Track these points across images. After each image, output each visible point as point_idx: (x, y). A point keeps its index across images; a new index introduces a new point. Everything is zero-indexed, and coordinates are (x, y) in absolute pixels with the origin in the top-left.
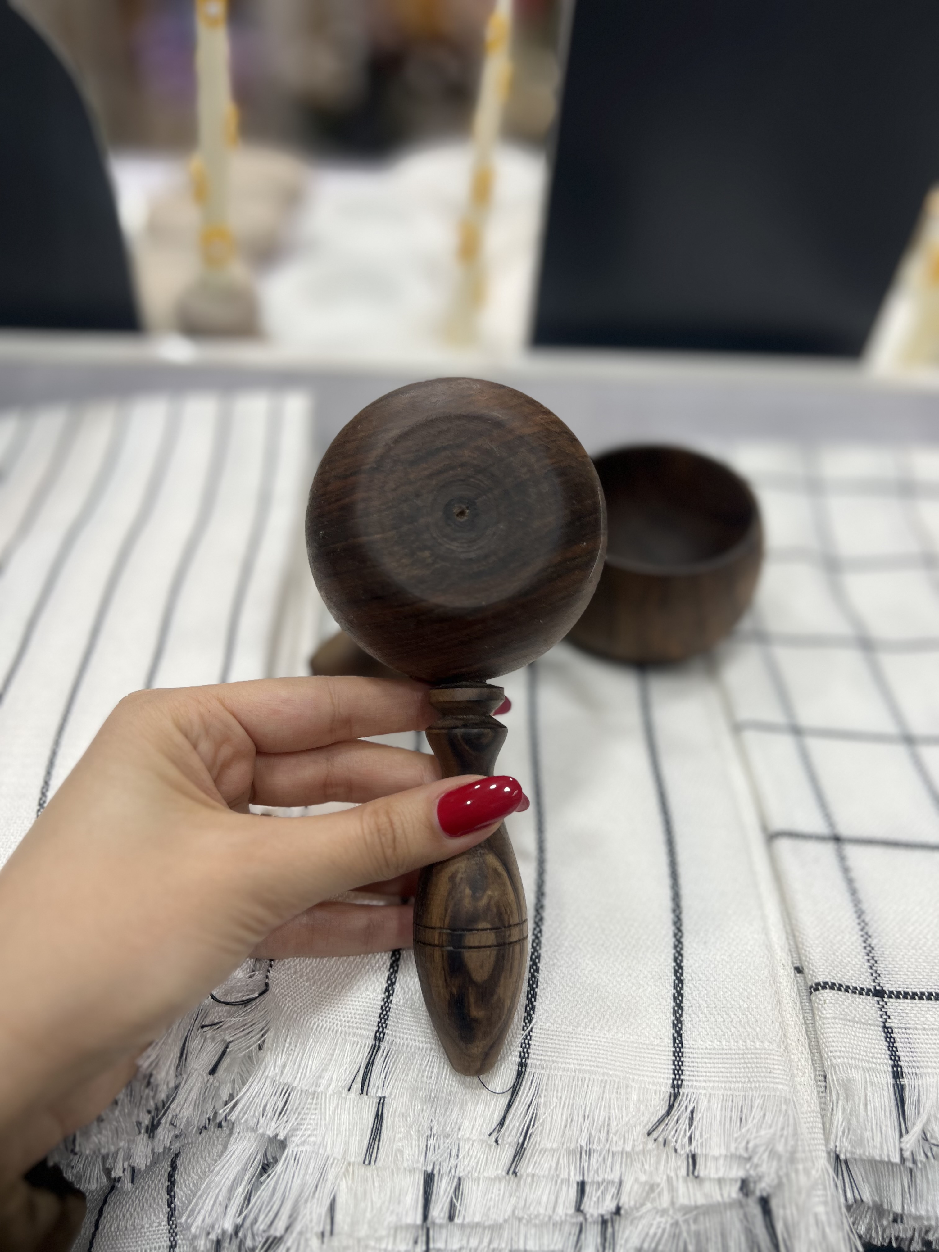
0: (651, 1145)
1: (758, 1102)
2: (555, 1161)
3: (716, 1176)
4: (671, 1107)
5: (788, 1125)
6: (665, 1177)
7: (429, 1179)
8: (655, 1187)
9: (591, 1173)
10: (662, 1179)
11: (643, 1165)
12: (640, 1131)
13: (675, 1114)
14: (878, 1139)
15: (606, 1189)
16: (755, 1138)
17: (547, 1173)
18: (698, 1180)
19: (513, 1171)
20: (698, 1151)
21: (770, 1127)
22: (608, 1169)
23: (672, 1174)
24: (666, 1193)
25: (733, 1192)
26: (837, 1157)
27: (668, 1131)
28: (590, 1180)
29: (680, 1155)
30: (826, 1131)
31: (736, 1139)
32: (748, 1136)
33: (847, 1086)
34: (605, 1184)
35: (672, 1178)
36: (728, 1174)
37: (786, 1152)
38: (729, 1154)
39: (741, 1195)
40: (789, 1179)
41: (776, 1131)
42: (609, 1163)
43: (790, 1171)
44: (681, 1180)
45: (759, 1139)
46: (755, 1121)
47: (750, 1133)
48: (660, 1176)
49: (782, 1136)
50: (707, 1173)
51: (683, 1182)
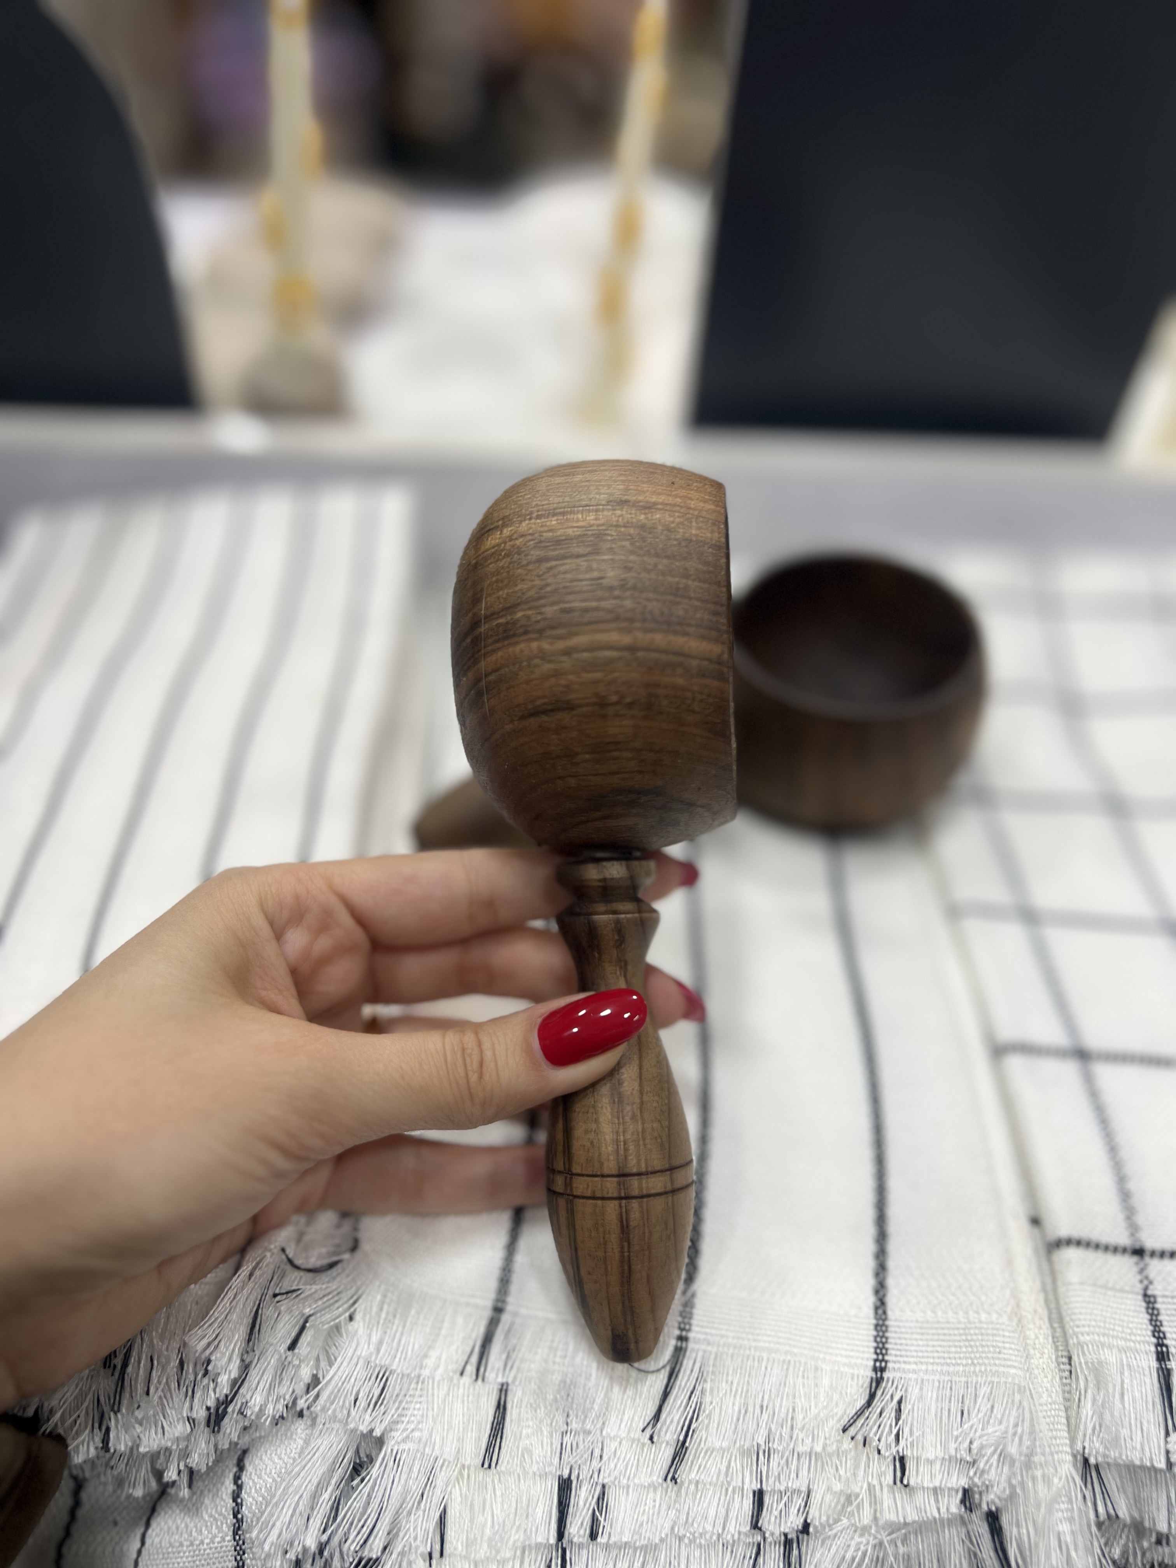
0: (847, 1444)
1: (984, 1390)
2: (725, 1464)
3: (931, 1486)
4: (872, 1396)
5: (1023, 1421)
6: (865, 1486)
7: (565, 1487)
8: (853, 1498)
9: (771, 1481)
10: (862, 1488)
11: (837, 1469)
12: (834, 1425)
13: (877, 1404)
14: (1138, 1437)
15: (790, 1500)
16: (980, 1437)
17: (714, 1479)
18: (907, 1490)
19: (672, 1476)
20: (908, 1453)
21: (1000, 1423)
22: (793, 1475)
23: (875, 1482)
24: (866, 1505)
25: (953, 1505)
26: (1086, 1461)
27: (869, 1426)
28: (769, 1489)
29: (885, 1457)
30: (1072, 1428)
31: (957, 1438)
32: (972, 1435)
33: (1098, 1370)
34: (788, 1494)
35: (874, 1487)
36: (946, 1482)
37: (1021, 1455)
38: (947, 1457)
39: (963, 1510)
40: (1024, 1489)
41: (1008, 1427)
42: (793, 1468)
43: (1025, 1478)
44: (885, 1490)
45: (985, 1438)
46: (981, 1415)
47: (973, 1430)
48: (860, 1484)
49: (1015, 1434)
50: (919, 1481)
51: (889, 1492)
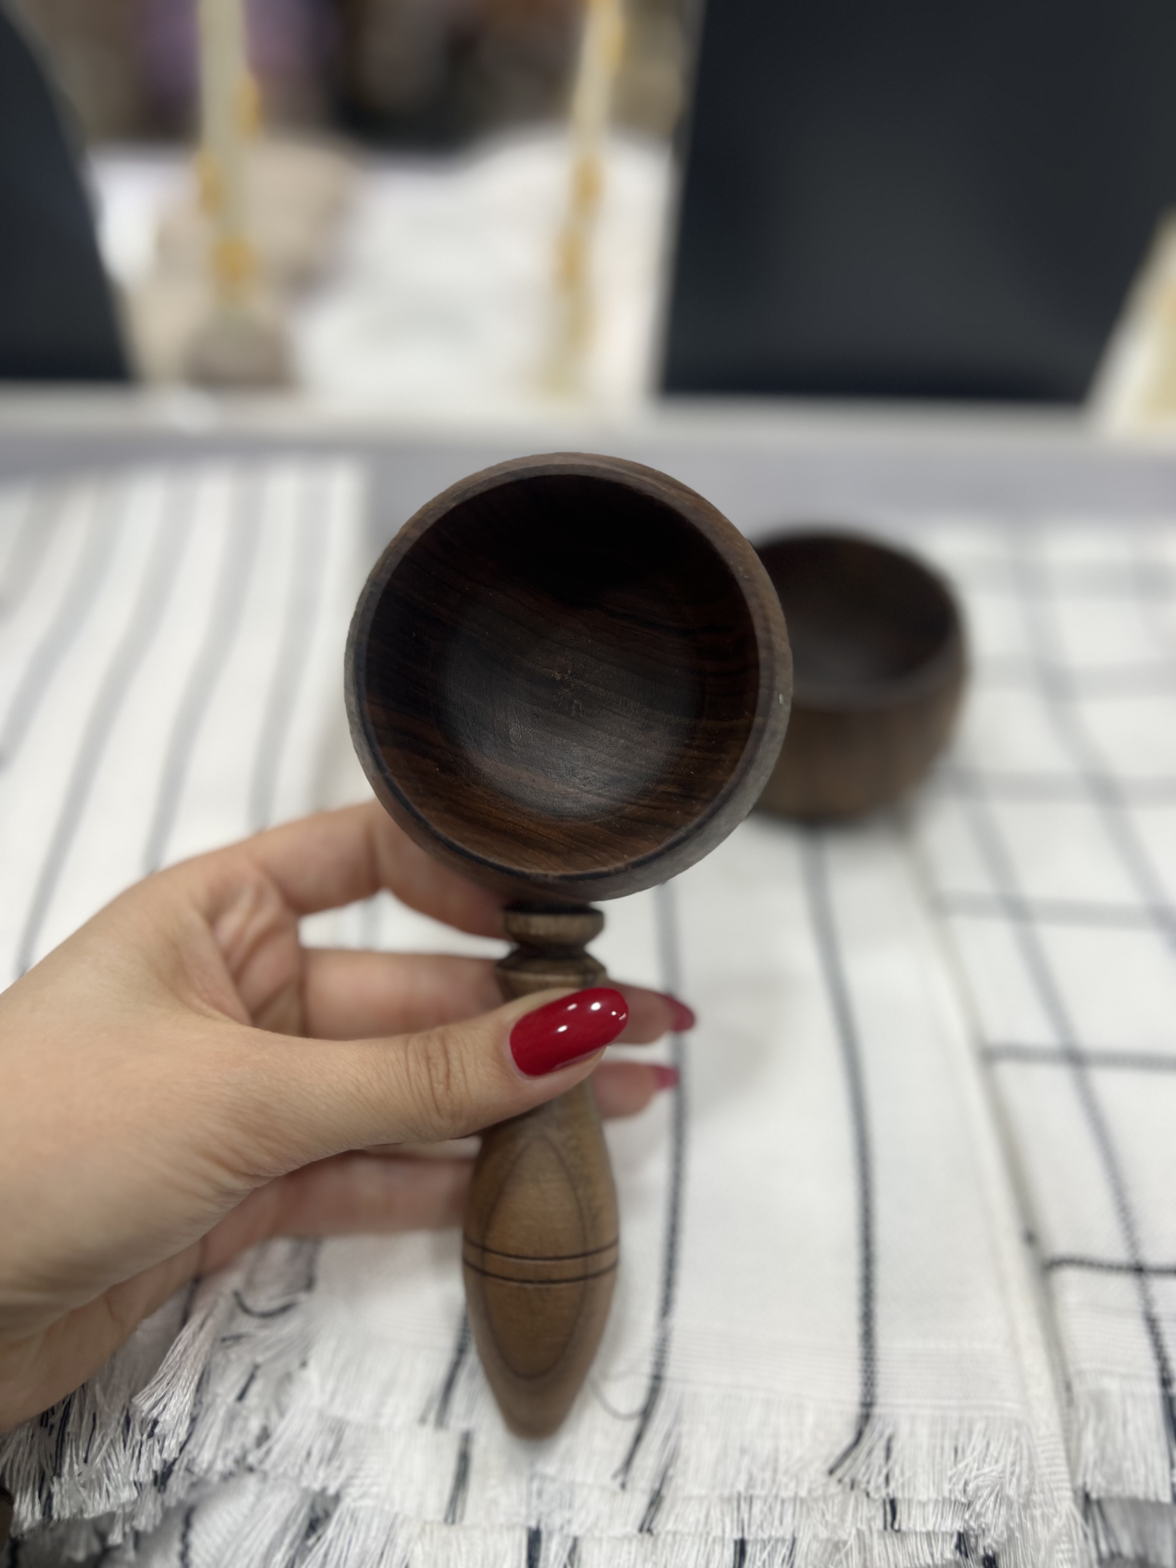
0: (834, 1488)
1: (979, 1426)
2: (704, 1512)
3: (924, 1530)
4: (859, 1435)
5: (1021, 1459)
6: (854, 1531)
7: (534, 1539)
8: (841, 1545)
9: (753, 1529)
10: (850, 1534)
11: (823, 1515)
12: (819, 1467)
13: (866, 1443)
14: (1142, 1471)
15: (774, 1549)
16: (976, 1478)
17: (693, 1530)
18: (899, 1535)
19: (646, 1528)
20: (899, 1495)
21: (997, 1462)
22: (777, 1522)
23: (864, 1528)
24: (855, 1552)
25: (948, 1551)
26: (1087, 1497)
27: (858, 1467)
28: (751, 1538)
29: (874, 1501)
30: (1073, 1461)
31: (951, 1479)
32: (966, 1476)
33: (1099, 1400)
34: (772, 1543)
35: (863, 1533)
36: (940, 1526)
37: (1019, 1496)
38: (940, 1499)
39: (958, 1555)
40: (1022, 1531)
41: (1005, 1466)
42: (777, 1513)
43: (1024, 1520)
44: (875, 1536)
45: (981, 1479)
46: (976, 1453)
47: (968, 1470)
48: (848, 1530)
49: (1012, 1474)
50: (911, 1526)
51: (879, 1537)
